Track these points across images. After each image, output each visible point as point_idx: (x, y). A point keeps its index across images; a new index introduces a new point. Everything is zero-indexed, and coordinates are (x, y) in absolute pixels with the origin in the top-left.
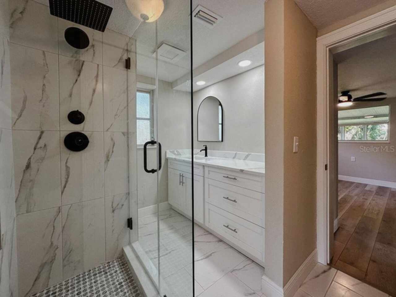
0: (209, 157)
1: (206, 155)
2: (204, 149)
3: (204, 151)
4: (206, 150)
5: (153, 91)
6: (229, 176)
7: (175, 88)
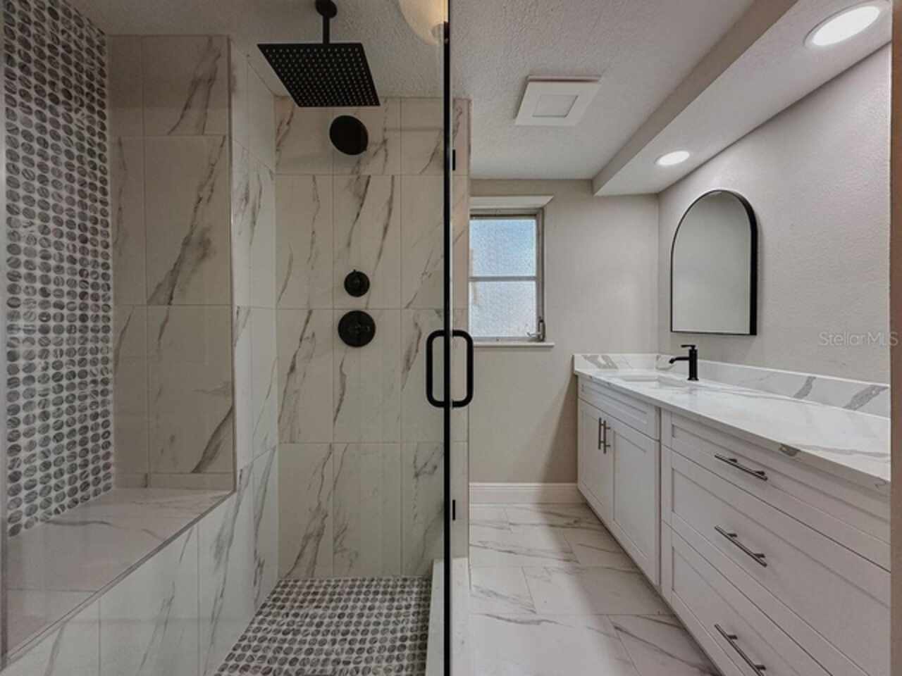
0: (701, 381)
1: (693, 375)
2: (687, 355)
3: (687, 363)
4: (692, 358)
5: (542, 209)
6: (741, 462)
7: (602, 189)
